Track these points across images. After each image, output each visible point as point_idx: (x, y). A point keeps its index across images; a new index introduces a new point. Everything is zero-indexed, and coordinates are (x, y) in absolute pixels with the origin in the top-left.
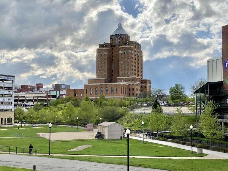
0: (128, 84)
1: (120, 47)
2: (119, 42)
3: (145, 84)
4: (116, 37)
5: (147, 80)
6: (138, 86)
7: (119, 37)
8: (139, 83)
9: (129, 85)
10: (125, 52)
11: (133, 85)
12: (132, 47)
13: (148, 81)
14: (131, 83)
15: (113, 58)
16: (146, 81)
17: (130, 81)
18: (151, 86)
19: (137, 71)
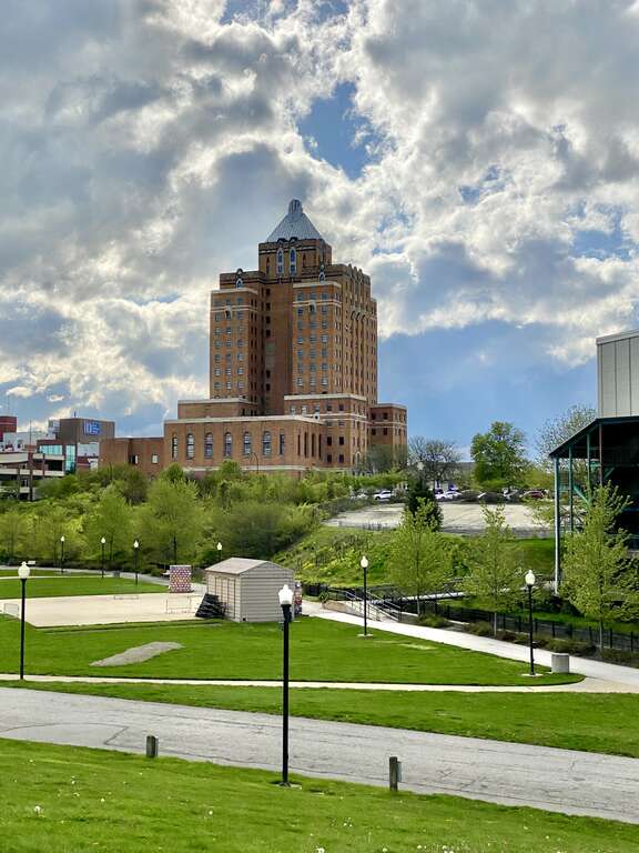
0: (322, 422)
1: (295, 285)
2: (293, 266)
3: (386, 422)
4: (280, 249)
5: (392, 408)
6: (359, 428)
7: (293, 248)
8: (364, 419)
9: (328, 424)
10: (315, 305)
11: (341, 423)
12: (339, 285)
13: (395, 411)
15: (270, 327)
16: (388, 411)
17: (329, 409)
18: (405, 427)
19: (357, 374)
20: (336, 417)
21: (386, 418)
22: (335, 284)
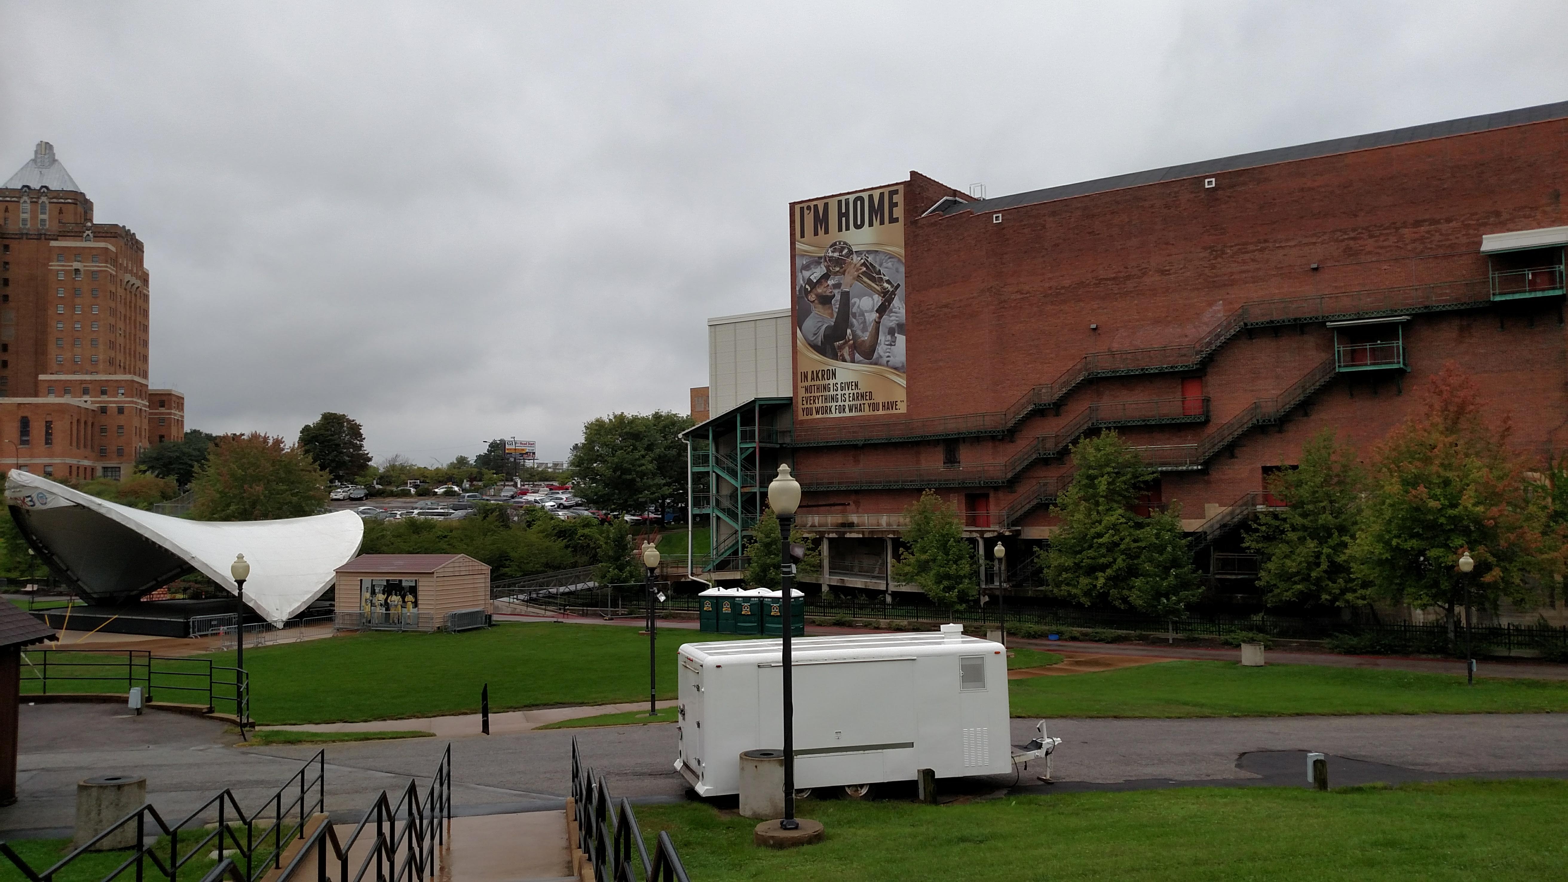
0: (95, 407)
1: (53, 243)
2: (42, 220)
3: (162, 410)
4: (25, 198)
5: (170, 395)
6: (140, 416)
7: (44, 199)
8: (145, 406)
9: (104, 410)
10: (82, 269)
11: (121, 410)
12: (113, 249)
13: (174, 398)
14: (111, 402)
16: (164, 398)
17: (104, 393)
18: (182, 417)
19: (130, 354)
20: (115, 402)
21: (163, 406)
22: (110, 247)
